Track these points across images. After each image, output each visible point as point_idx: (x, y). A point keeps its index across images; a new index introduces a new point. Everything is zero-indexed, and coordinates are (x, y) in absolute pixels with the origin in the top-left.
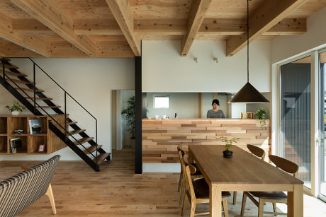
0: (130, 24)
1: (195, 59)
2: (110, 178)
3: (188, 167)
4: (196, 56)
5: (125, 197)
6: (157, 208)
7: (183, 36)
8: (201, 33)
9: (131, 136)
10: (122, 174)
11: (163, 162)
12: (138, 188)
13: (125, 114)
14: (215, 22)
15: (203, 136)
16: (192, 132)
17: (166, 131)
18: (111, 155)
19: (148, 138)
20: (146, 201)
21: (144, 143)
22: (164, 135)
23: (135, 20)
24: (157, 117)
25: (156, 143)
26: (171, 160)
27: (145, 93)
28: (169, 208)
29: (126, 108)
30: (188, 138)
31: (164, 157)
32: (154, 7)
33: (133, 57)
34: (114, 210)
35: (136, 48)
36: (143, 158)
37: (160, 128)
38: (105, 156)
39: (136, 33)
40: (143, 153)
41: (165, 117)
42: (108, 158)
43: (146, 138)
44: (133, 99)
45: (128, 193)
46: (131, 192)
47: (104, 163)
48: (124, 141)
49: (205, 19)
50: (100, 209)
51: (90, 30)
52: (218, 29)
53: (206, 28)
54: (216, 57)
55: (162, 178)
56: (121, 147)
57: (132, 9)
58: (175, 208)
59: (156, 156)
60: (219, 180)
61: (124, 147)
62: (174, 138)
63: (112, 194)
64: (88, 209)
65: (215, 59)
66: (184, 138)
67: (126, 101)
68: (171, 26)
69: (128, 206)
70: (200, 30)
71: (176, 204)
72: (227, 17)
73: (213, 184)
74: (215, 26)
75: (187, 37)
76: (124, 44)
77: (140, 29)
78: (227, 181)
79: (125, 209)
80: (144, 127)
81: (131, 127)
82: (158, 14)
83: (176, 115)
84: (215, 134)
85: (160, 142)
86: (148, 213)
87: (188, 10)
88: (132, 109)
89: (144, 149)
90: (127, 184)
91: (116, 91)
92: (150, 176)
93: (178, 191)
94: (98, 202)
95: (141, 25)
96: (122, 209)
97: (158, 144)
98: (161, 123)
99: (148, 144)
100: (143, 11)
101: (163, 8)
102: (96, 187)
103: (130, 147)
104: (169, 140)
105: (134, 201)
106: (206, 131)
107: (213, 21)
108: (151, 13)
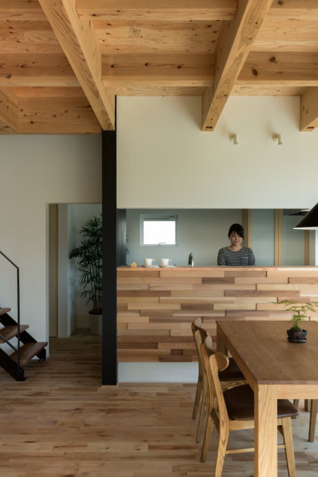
0: (94, 66)
1: (233, 136)
2: (47, 394)
3: (212, 357)
4: (233, 131)
5: (82, 428)
6: (150, 447)
7: (205, 88)
8: (244, 83)
9: (91, 307)
10: (72, 386)
11: (162, 359)
12: (109, 411)
13: (78, 259)
14: (273, 59)
15: (249, 303)
16: (226, 294)
17: (168, 293)
18: (47, 348)
19: (130, 308)
20: (128, 435)
21: (121, 318)
22: (166, 302)
23: (103, 56)
24: (149, 262)
25: (146, 319)
26: (179, 356)
27: (124, 211)
28: (176, 448)
29: (79, 245)
30: (216, 307)
31: (164, 348)
32: (144, 31)
33: (99, 131)
34: (61, 452)
35: (104, 113)
36: (119, 350)
37: (156, 285)
38: (36, 348)
39: (106, 83)
40: (119, 340)
41: (166, 262)
42: (41, 354)
43: (125, 309)
44: (95, 224)
45: (88, 421)
46: (94, 418)
47: (32, 365)
48: (75, 319)
49: (252, 54)
50: (32, 449)
51: (9, 77)
52: (281, 75)
53: (253, 72)
54: (278, 131)
55: (159, 394)
56: (69, 333)
57: (100, 33)
58: (188, 448)
59: (148, 347)
60: (273, 379)
61: (75, 332)
62: (186, 307)
63: (55, 422)
64: (8, 450)
65: (276, 136)
66: (208, 307)
67: (79, 228)
68: (179, 67)
69: (90, 444)
70: (241, 77)
71: (189, 441)
72: (300, 50)
73: (260, 386)
74: (274, 68)
75: (213, 92)
76: (80, 105)
77: (115, 74)
78: (287, 380)
79: (84, 450)
80: (122, 284)
81: (89, 287)
82: (153, 45)
83: (191, 258)
84: (274, 300)
85: (156, 317)
86: (131, 458)
87: (215, 37)
88: (93, 248)
89: (120, 331)
90: (85, 405)
91: (56, 206)
92: (135, 390)
93: (194, 418)
94: (27, 438)
95: (116, 66)
96: (77, 450)
97: (151, 321)
98: (158, 274)
99: (129, 320)
100: (121, 39)
101: (164, 33)
102: (19, 410)
103: (88, 332)
104: (175, 311)
105: (102, 435)
106: (256, 293)
107: (269, 57)
108: (139, 42)
